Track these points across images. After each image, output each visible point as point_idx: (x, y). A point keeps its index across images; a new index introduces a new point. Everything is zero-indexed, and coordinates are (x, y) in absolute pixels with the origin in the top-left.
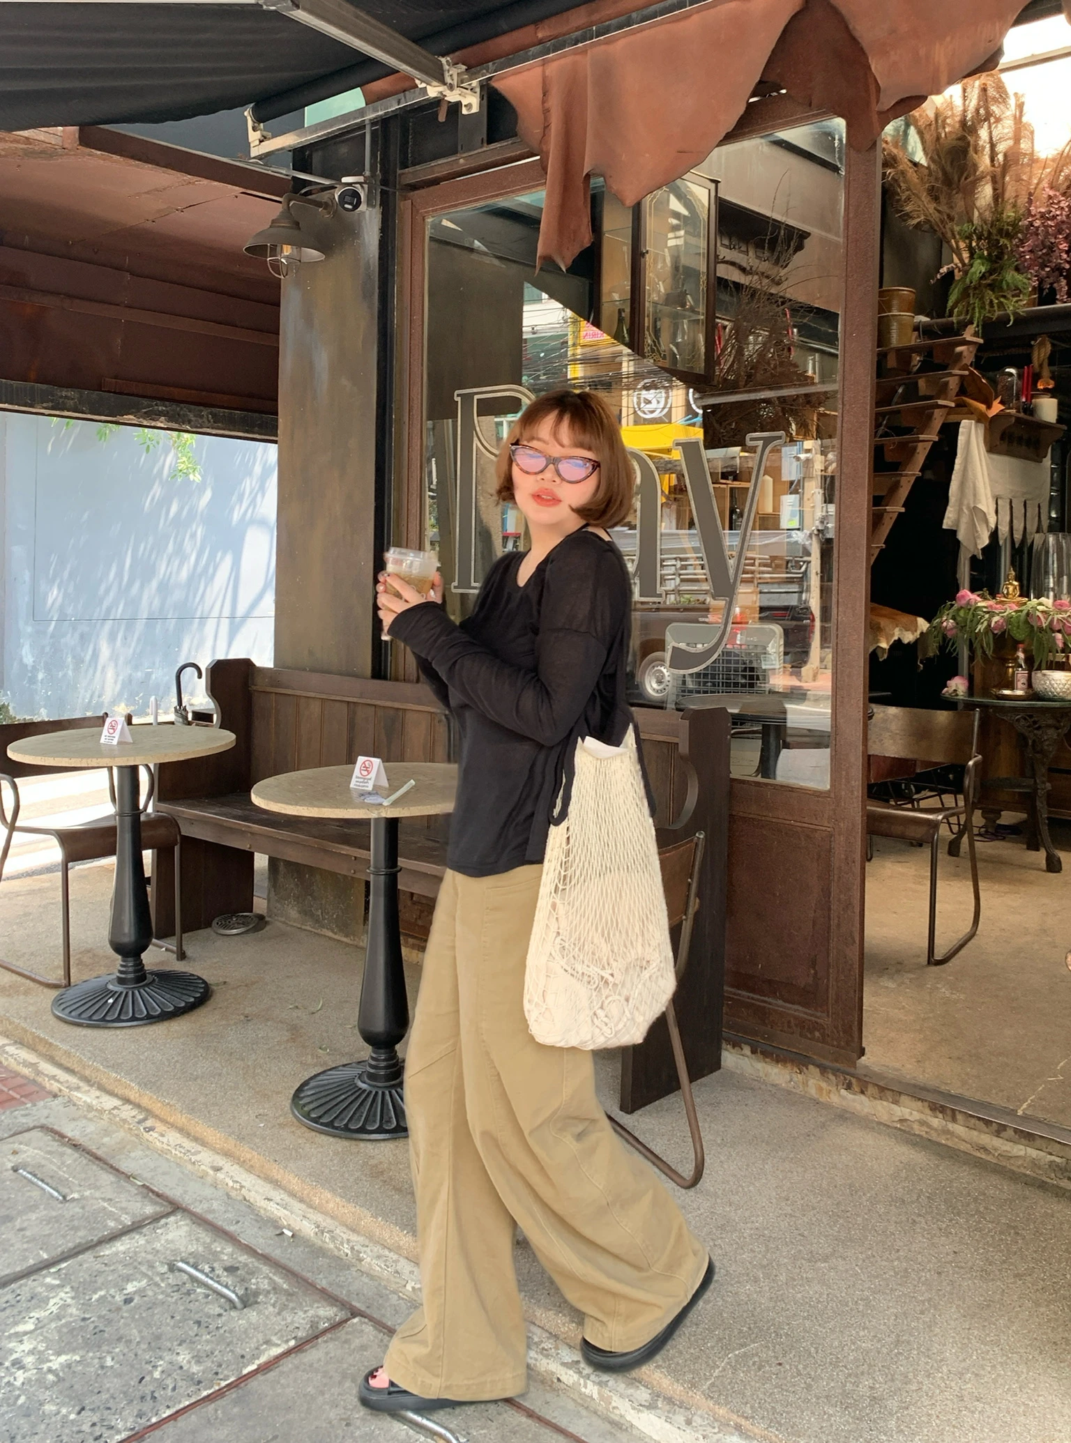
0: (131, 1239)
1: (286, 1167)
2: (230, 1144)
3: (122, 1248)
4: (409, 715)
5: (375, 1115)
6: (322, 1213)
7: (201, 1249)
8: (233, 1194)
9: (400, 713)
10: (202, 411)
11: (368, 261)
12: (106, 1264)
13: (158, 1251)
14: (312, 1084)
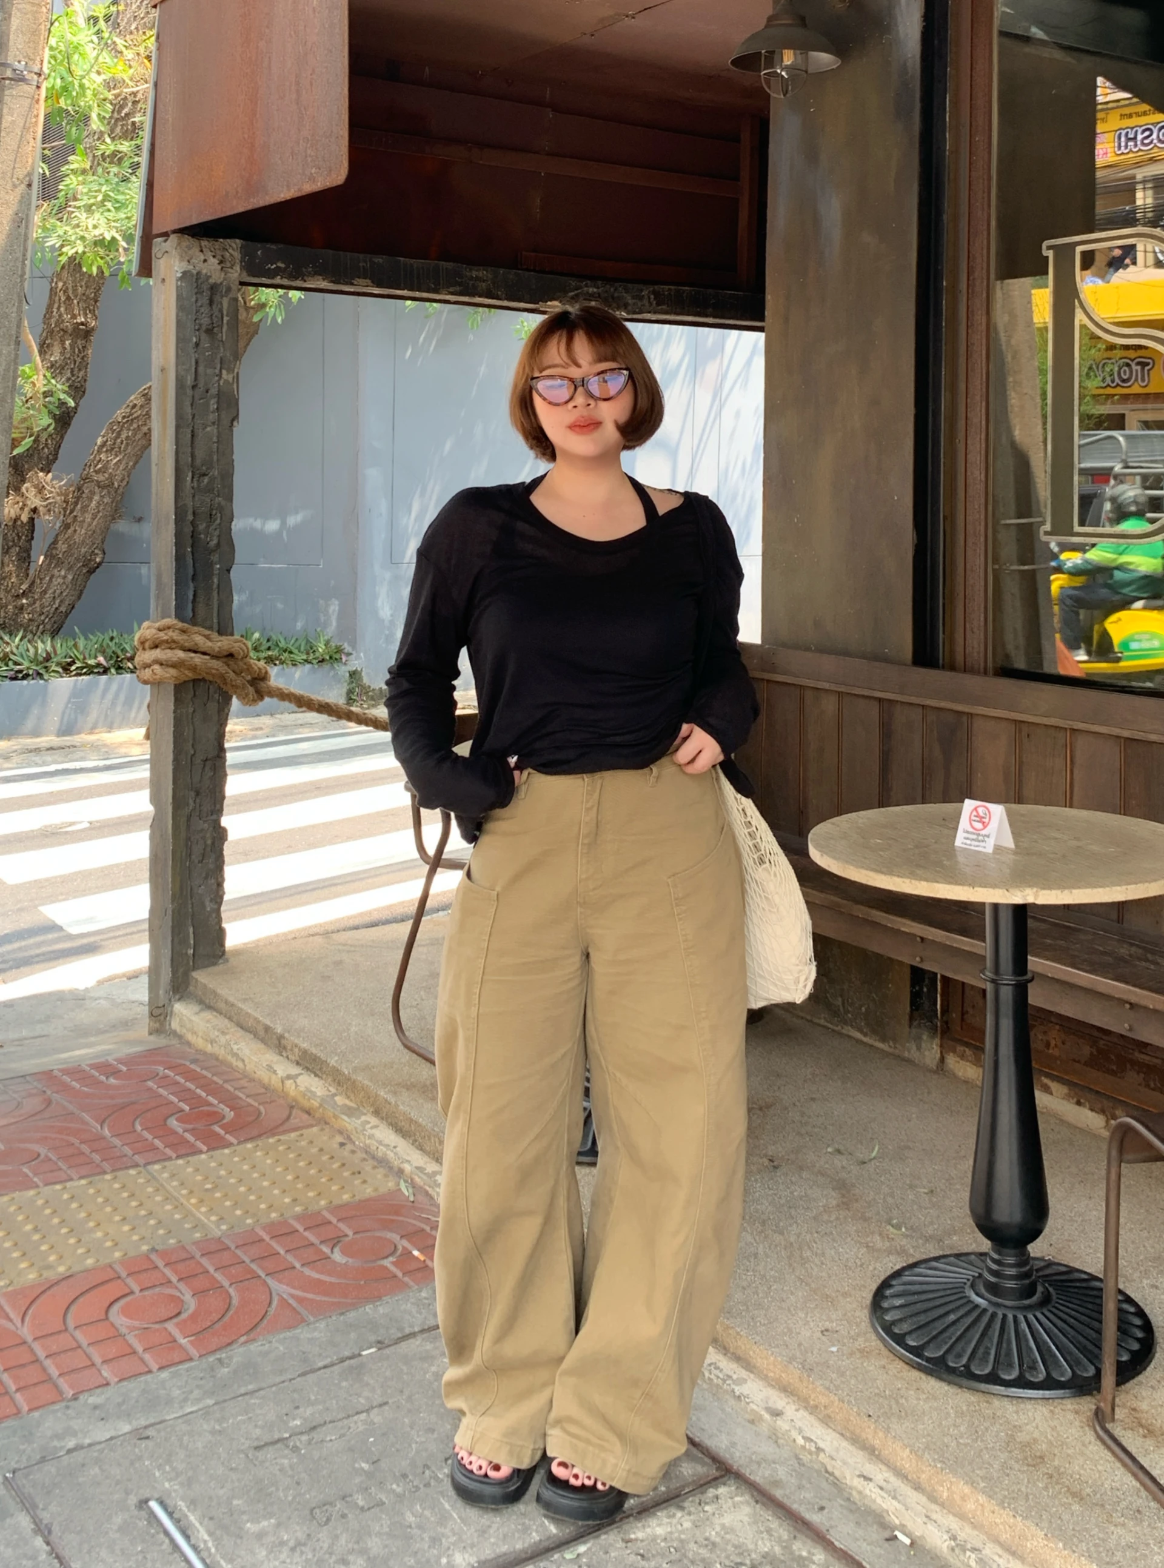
0: (669, 1517)
1: (888, 1430)
2: (792, 1375)
3: (660, 1531)
4: (978, 724)
5: (1009, 1353)
6: (955, 1515)
7: (777, 1550)
8: (805, 1458)
9: (965, 719)
10: (642, 291)
11: (905, 64)
12: (642, 1556)
13: (714, 1544)
14: (897, 1287)
